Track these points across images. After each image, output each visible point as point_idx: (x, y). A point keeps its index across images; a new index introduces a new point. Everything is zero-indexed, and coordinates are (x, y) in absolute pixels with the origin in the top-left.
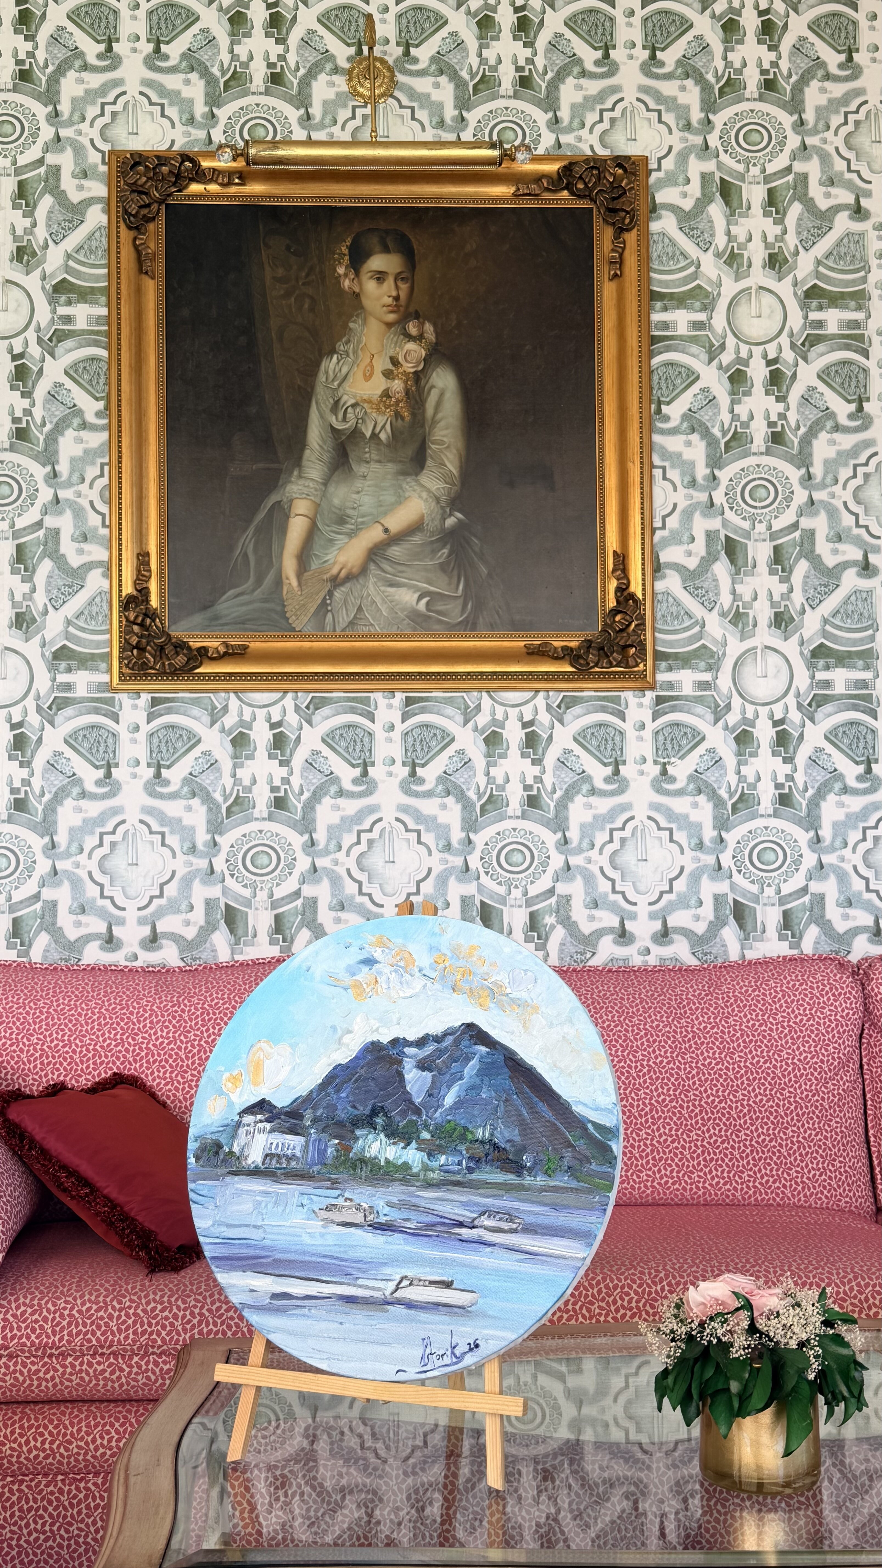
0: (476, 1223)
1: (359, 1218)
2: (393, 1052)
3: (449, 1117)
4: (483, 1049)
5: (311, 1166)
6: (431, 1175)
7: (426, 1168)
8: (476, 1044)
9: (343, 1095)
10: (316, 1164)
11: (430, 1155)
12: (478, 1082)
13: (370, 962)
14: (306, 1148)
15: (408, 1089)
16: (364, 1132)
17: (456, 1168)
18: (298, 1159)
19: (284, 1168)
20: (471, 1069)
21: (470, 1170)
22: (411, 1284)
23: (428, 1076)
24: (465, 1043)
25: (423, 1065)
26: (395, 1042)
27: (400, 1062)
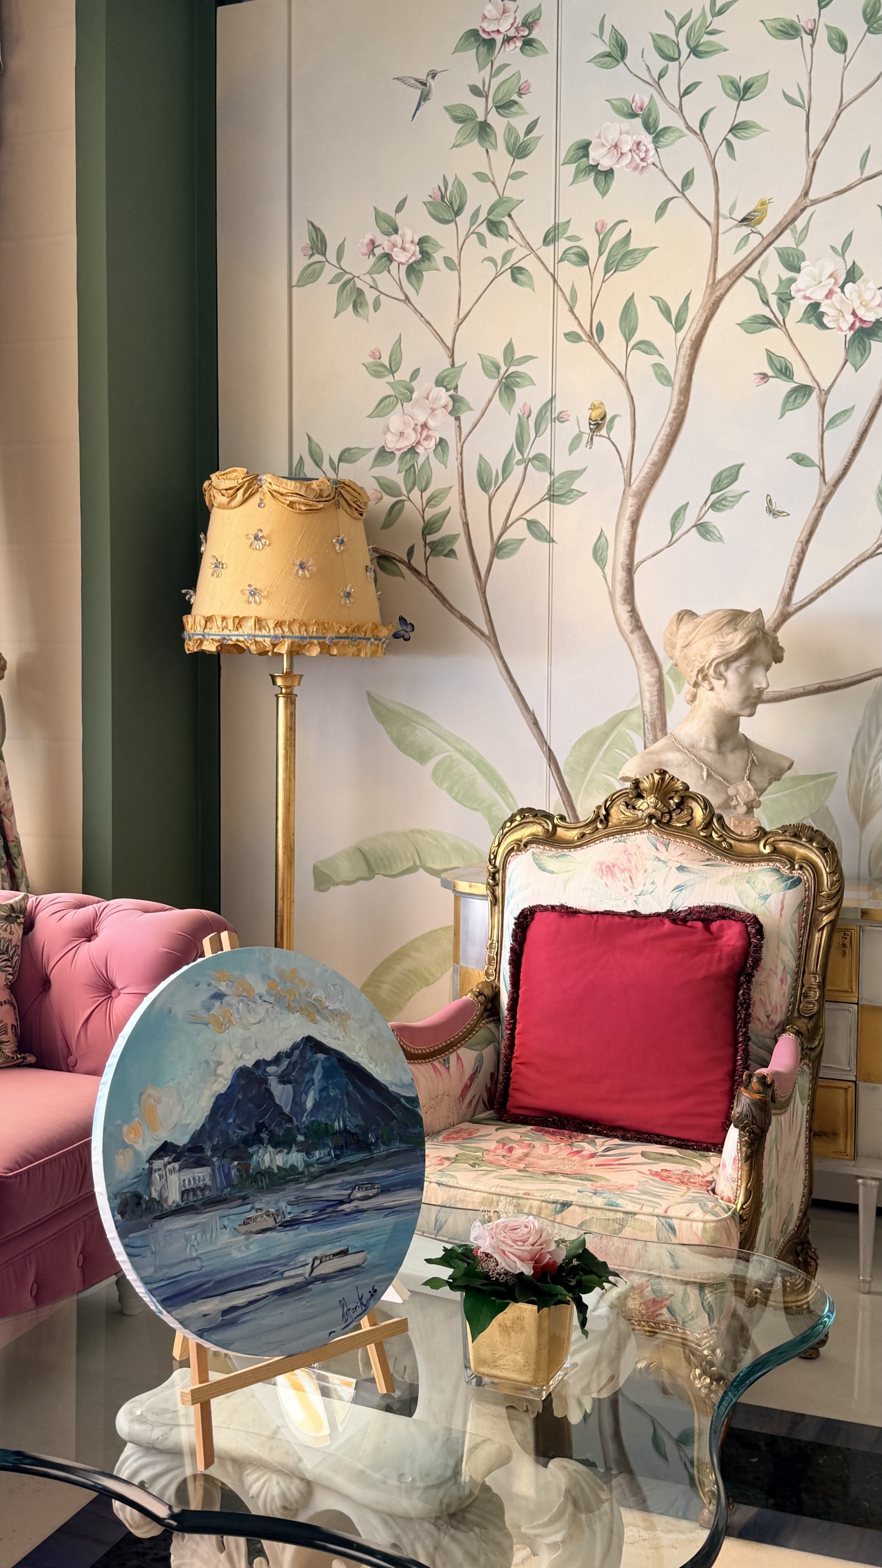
0: (352, 1197)
1: (270, 1223)
2: (258, 1073)
3: (313, 1119)
4: (321, 1056)
5: (222, 1191)
6: (312, 1169)
7: (308, 1165)
8: (316, 1053)
9: (231, 1121)
10: (226, 1188)
11: (308, 1154)
12: (325, 1084)
13: (219, 996)
14: (213, 1176)
15: (277, 1102)
16: (255, 1148)
17: (327, 1159)
18: (210, 1188)
19: (202, 1199)
20: (317, 1075)
21: (337, 1157)
22: (321, 1262)
23: (289, 1087)
24: (309, 1054)
25: (284, 1079)
26: (258, 1064)
27: (266, 1081)
